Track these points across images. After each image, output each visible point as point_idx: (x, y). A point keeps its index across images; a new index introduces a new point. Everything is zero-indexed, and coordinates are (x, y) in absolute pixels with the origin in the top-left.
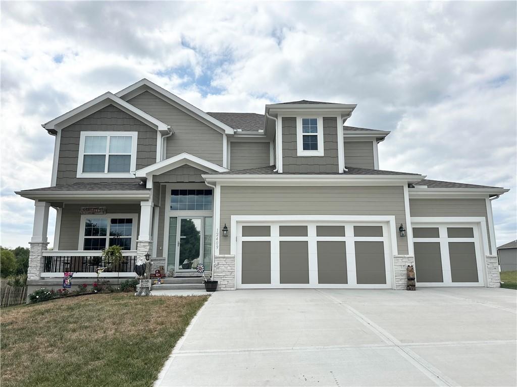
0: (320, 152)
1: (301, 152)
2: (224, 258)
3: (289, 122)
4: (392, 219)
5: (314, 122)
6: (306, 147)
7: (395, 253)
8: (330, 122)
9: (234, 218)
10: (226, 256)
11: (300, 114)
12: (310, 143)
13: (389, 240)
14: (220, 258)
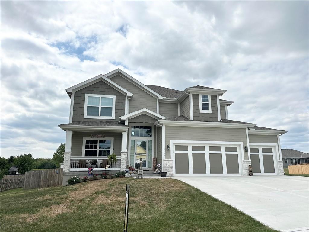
0: (210, 111)
1: (201, 111)
2: (168, 161)
3: (196, 96)
4: (241, 143)
5: (207, 97)
6: (203, 109)
7: (243, 159)
8: (214, 98)
9: (172, 142)
10: (169, 160)
11: (201, 93)
12: (205, 107)
13: (240, 153)
14: (166, 161)
